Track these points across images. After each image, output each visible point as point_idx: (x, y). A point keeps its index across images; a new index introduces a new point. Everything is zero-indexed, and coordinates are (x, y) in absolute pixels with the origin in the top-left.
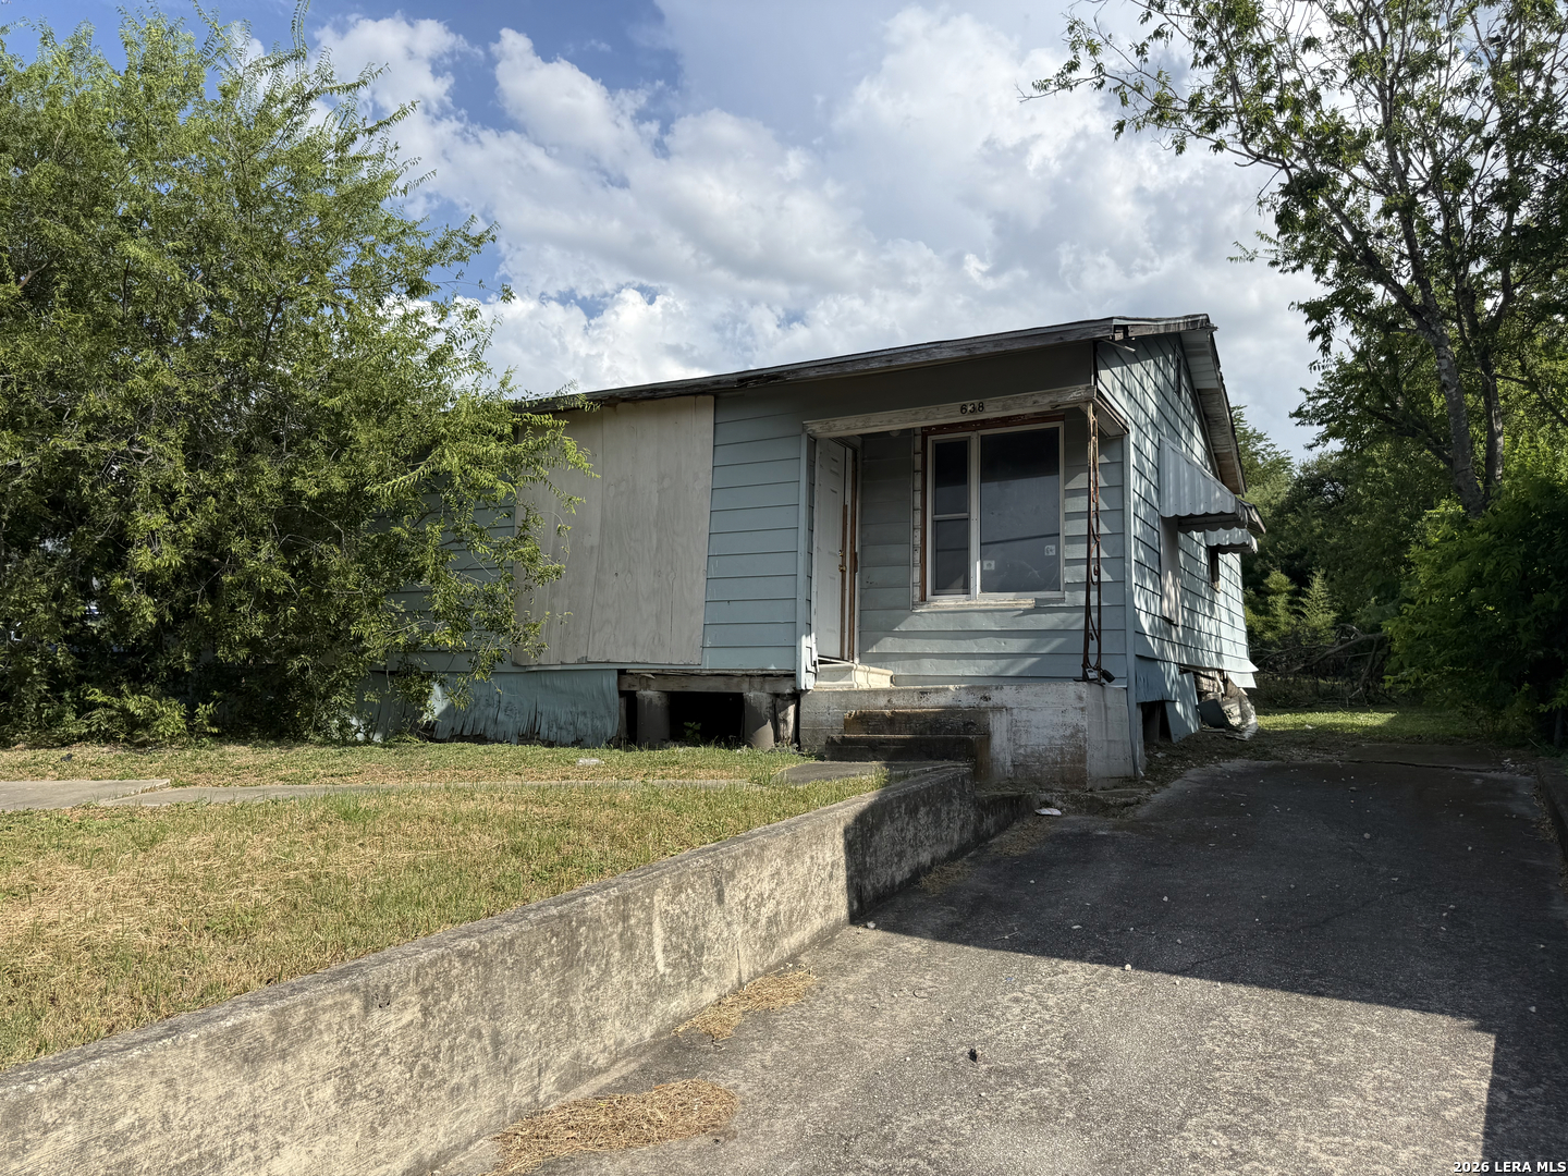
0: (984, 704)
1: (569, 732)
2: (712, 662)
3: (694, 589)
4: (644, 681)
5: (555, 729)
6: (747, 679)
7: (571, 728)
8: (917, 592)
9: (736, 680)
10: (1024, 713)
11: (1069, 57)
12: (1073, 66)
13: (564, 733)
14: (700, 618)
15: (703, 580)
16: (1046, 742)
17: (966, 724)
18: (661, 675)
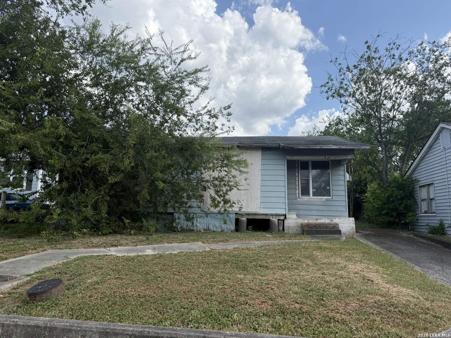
0: (331, 222)
1: (219, 229)
2: (262, 211)
3: (257, 194)
4: (242, 216)
5: (215, 228)
6: (271, 216)
7: (220, 227)
8: (298, 195)
9: (268, 216)
10: (341, 224)
11: (327, 81)
12: (328, 83)
13: (218, 229)
14: (259, 201)
15: (259, 192)
16: (346, 230)
17: (334, 227)
18: (248, 214)
